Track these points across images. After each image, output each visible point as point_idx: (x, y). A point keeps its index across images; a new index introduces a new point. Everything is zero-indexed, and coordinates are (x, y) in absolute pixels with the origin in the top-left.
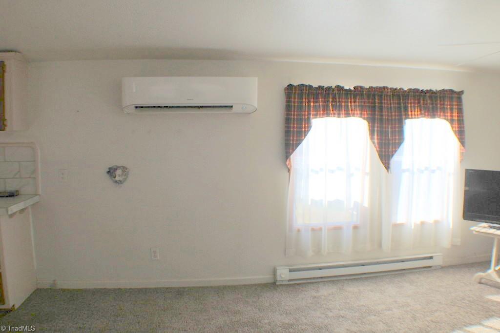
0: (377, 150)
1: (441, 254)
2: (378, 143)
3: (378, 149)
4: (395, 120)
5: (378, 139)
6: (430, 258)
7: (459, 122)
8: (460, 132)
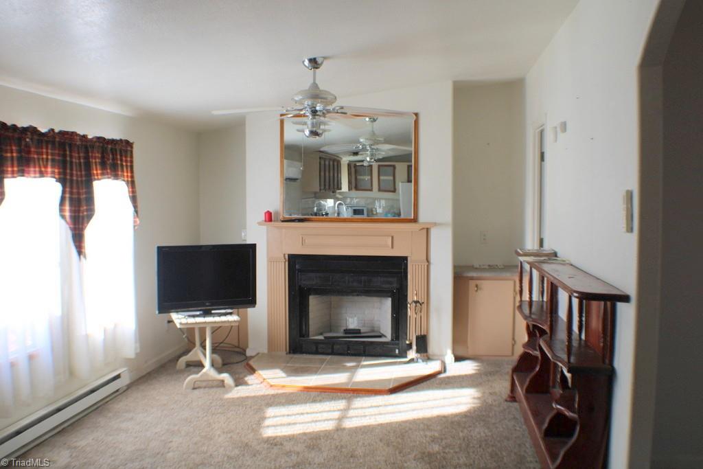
0: (70, 228)
1: (125, 369)
2: (71, 217)
3: (72, 226)
4: (82, 181)
5: (71, 211)
6: (118, 377)
7: (132, 184)
8: (134, 199)
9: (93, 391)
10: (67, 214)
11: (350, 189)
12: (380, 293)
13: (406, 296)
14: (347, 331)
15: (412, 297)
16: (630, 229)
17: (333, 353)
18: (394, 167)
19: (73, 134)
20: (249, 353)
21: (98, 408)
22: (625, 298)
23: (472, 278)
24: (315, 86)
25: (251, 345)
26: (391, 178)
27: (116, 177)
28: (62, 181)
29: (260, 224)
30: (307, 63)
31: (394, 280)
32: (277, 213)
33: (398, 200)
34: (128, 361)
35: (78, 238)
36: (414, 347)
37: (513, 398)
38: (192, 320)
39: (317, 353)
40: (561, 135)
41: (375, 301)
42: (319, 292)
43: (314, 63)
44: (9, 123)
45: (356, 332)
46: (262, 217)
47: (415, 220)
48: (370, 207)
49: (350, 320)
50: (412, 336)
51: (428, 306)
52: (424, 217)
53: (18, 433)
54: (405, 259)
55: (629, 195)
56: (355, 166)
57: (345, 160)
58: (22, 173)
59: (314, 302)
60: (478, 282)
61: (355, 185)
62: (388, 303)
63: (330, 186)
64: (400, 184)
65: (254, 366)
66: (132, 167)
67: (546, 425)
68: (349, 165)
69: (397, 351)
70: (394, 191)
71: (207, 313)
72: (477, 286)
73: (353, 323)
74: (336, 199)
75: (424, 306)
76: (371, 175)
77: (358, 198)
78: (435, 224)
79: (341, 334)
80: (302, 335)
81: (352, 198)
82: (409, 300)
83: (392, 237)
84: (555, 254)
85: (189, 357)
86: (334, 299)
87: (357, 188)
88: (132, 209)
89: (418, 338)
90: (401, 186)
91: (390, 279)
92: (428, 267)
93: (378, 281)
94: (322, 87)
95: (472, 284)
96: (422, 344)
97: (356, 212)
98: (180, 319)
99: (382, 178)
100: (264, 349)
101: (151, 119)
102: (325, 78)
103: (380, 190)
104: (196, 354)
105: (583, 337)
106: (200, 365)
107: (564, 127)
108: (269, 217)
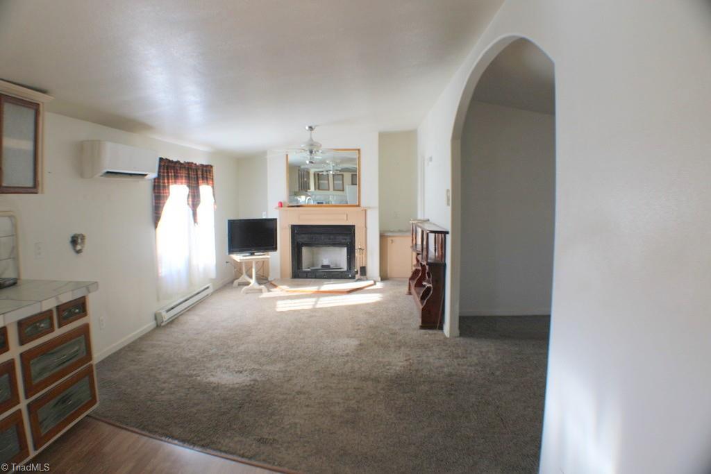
1: (211, 284)
2: (192, 204)
3: (192, 209)
4: (195, 186)
5: (192, 201)
6: (208, 288)
7: (213, 187)
8: (214, 195)
9: (198, 293)
10: (190, 203)
11: (315, 189)
12: (340, 245)
13: (354, 246)
14: (323, 266)
15: (357, 246)
16: (448, 204)
17: (316, 278)
18: (343, 175)
19: (192, 163)
20: (269, 279)
21: (201, 301)
22: (447, 233)
23: (390, 237)
24: (311, 140)
25: (271, 274)
26: (341, 182)
27: (208, 184)
28: (189, 186)
29: (276, 208)
30: (307, 128)
31: (348, 237)
32: (285, 202)
33: (346, 196)
34: (211, 280)
35: (195, 214)
36: (359, 272)
37: (410, 293)
38: (245, 258)
39: (307, 277)
40: (430, 163)
41: (337, 250)
42: (307, 245)
43: (311, 128)
44: (171, 159)
45: (328, 267)
46: (277, 205)
47: (359, 206)
48: (327, 201)
49: (324, 260)
50: (357, 268)
51: (366, 252)
52: (363, 204)
53: (172, 308)
54: (354, 226)
55: (448, 191)
56: (318, 174)
57: (312, 171)
58: (175, 183)
59: (305, 250)
60: (393, 238)
61: (318, 187)
62: (345, 250)
63: (304, 188)
64: (347, 186)
65: (276, 284)
66: (213, 179)
67: (421, 295)
68: (315, 175)
69: (350, 276)
70: (343, 190)
71: (252, 254)
72: (392, 240)
73: (326, 262)
74: (307, 196)
75: (364, 251)
76: (328, 180)
77: (320, 195)
78: (370, 208)
79: (319, 267)
80: (298, 268)
81: (316, 195)
82: (356, 247)
83: (347, 215)
84: (428, 220)
85: (241, 280)
86: (315, 249)
87: (319, 189)
88: (213, 201)
89: (361, 268)
90: (348, 187)
91: (346, 237)
92: (366, 230)
93: (340, 238)
94: (314, 140)
95: (389, 239)
96: (363, 270)
97: (318, 203)
98: (238, 257)
99: (335, 182)
100: (279, 277)
101: (220, 153)
102: (317, 136)
103: (334, 190)
104: (244, 278)
105: (437, 254)
106: (248, 284)
107: (431, 159)
108: (281, 205)
